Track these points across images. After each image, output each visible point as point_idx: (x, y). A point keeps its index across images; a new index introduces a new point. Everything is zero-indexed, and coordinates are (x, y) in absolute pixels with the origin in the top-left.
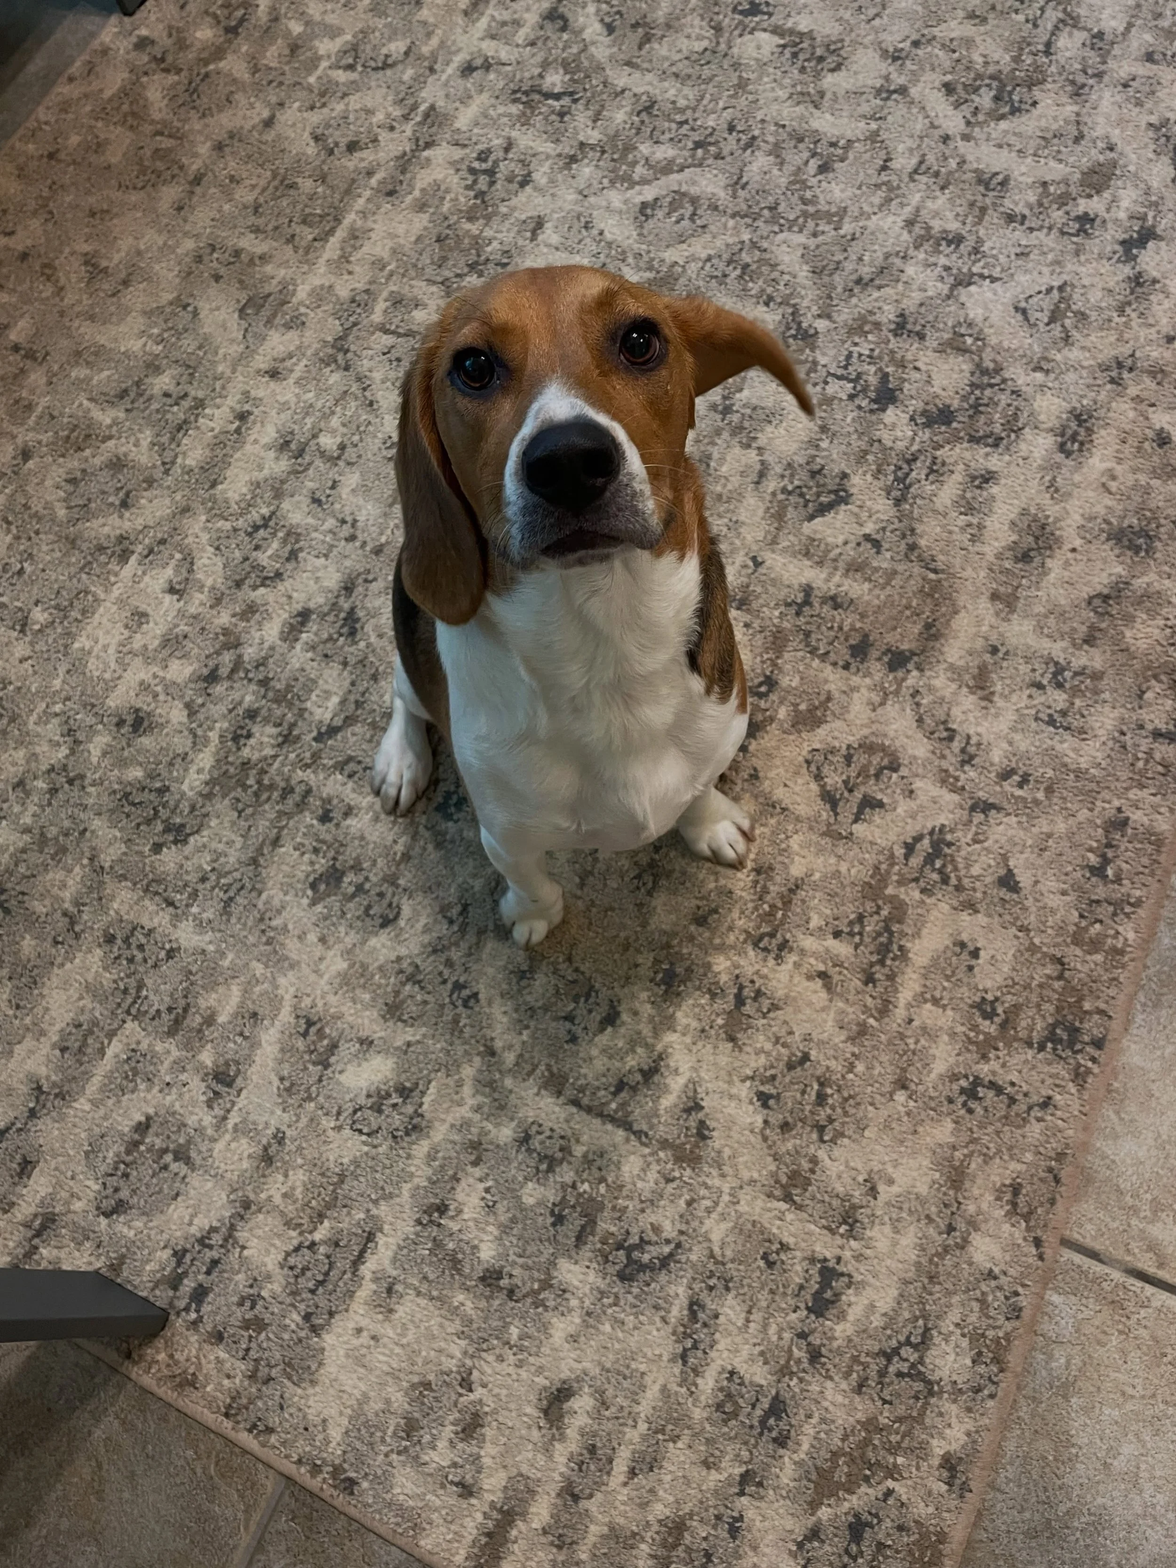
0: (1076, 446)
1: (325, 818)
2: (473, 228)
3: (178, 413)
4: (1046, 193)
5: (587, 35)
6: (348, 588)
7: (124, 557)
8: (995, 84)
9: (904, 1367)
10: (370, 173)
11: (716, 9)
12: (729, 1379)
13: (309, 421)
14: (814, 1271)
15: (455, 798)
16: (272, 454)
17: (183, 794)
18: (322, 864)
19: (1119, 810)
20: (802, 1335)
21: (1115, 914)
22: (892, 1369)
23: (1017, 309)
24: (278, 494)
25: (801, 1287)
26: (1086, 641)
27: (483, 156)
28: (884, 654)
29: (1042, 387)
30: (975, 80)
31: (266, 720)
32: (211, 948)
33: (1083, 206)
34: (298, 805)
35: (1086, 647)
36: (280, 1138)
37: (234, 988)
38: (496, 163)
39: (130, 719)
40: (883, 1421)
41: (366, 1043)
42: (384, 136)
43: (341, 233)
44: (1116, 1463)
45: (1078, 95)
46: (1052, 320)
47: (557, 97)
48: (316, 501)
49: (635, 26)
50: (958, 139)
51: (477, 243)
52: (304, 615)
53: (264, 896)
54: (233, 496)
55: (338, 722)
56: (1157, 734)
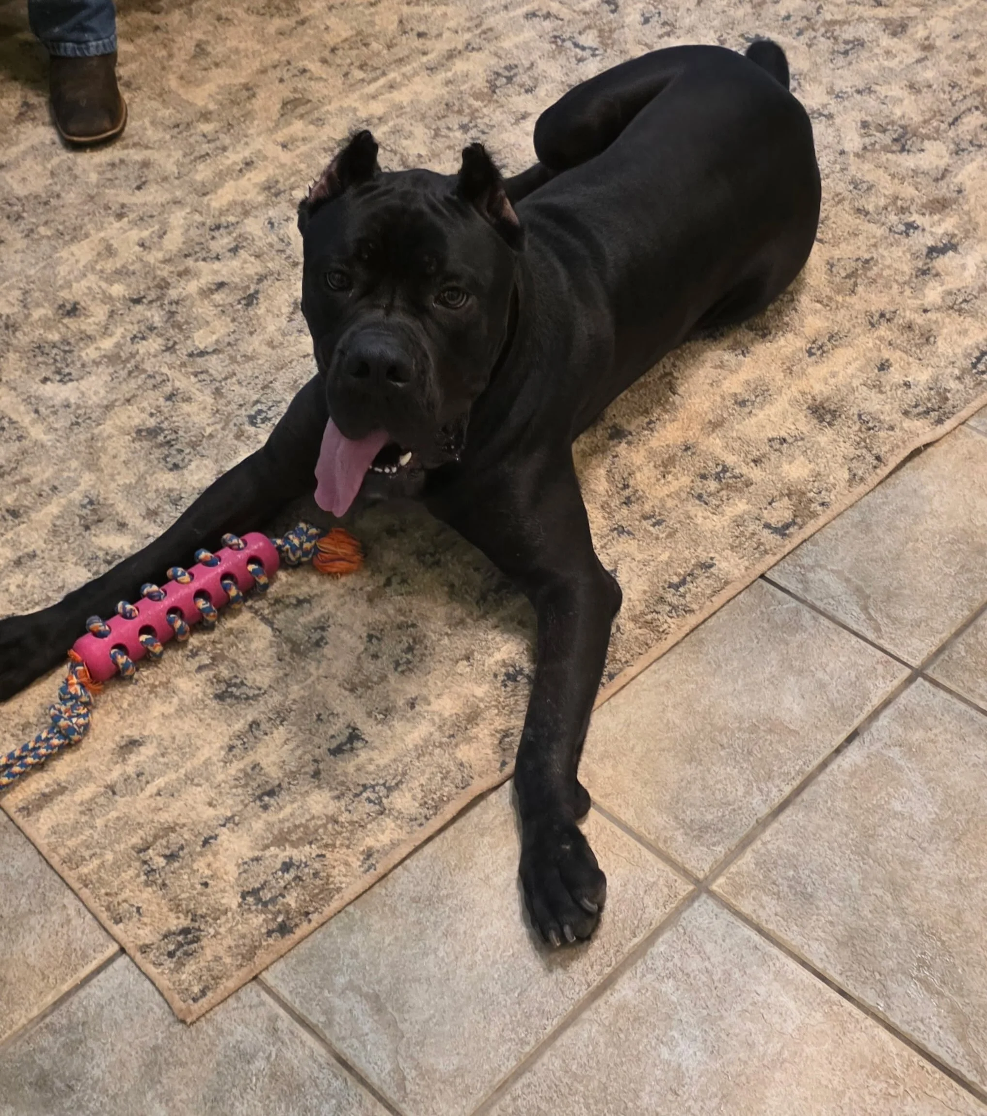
0: (819, 353)
1: (169, 398)
2: (477, 104)
3: (206, 148)
4: (894, 202)
5: (628, 20)
6: (261, 279)
7: (120, 216)
8: (900, 130)
9: (373, 796)
10: (425, 53)
11: (730, 31)
12: (253, 769)
13: (293, 179)
14: (347, 732)
15: (264, 415)
16: (257, 190)
17: (80, 357)
18: (152, 423)
19: (712, 559)
20: (316, 761)
21: (670, 612)
22: (365, 795)
23: (828, 263)
24: (246, 214)
25: (333, 737)
26: (755, 461)
27: (509, 68)
28: (611, 428)
29: (816, 312)
30: (888, 124)
31: (160, 335)
32: (49, 444)
33: (916, 218)
34: (154, 386)
35: (752, 464)
36: (33, 556)
37: (51, 470)
38: (515, 75)
39: (68, 307)
40: (342, 819)
41: (122, 526)
42: (447, 35)
43: (382, 81)
44: (495, 879)
45: (957, 153)
46: (848, 277)
47: (583, 48)
48: (271, 224)
49: (665, 24)
50: (852, 155)
51: (474, 114)
52: (221, 285)
53: (101, 427)
54: (215, 204)
55: (210, 350)
56: (767, 526)
